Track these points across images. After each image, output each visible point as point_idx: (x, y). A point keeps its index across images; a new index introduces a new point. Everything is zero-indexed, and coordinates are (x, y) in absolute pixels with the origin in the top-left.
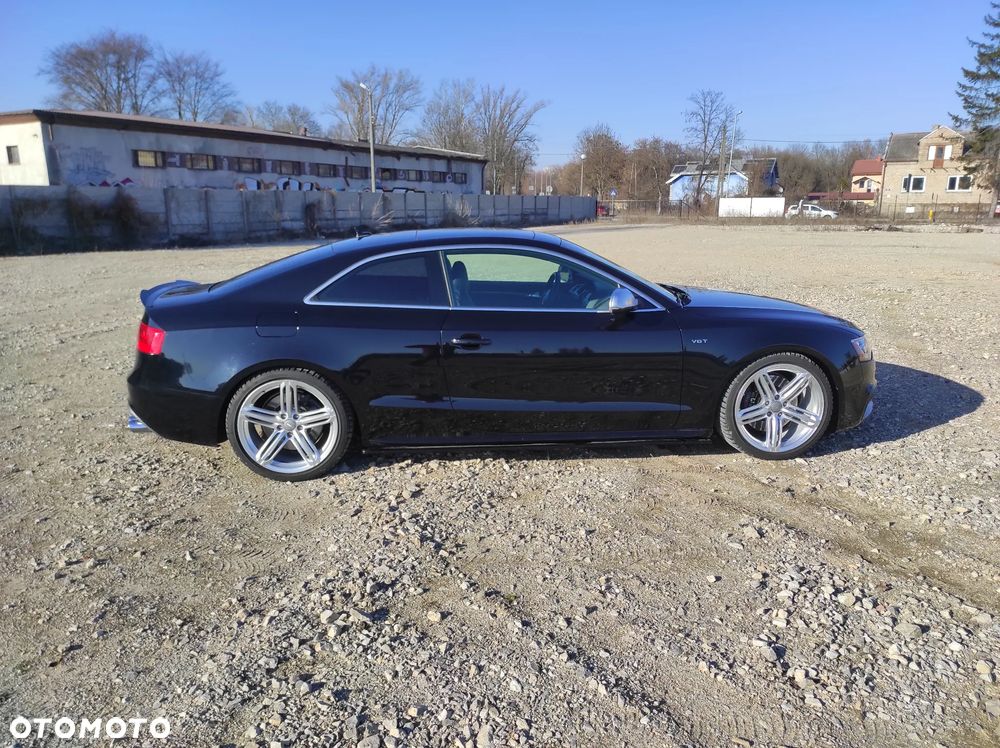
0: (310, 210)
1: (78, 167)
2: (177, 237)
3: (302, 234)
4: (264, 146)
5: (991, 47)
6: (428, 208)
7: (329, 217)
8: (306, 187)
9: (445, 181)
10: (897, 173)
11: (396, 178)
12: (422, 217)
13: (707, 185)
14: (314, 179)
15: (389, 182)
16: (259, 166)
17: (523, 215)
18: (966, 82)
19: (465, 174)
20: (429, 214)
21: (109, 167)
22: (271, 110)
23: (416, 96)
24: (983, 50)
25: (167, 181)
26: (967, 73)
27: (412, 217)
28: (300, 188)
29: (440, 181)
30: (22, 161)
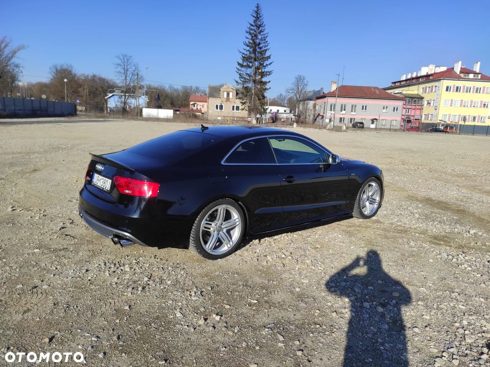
5: (246, 55)
10: (214, 102)
13: (129, 101)
18: (239, 67)
24: (243, 55)
26: (239, 64)
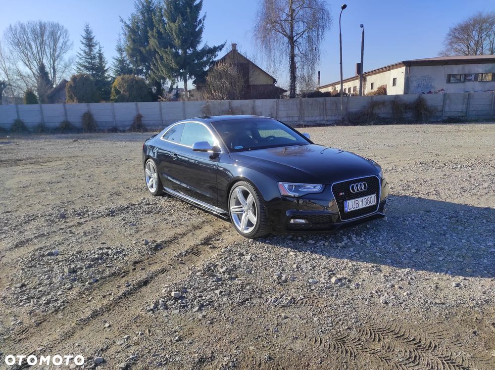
1: (419, 85)
2: (446, 118)
21: (434, 84)
25: (464, 89)
30: (397, 85)
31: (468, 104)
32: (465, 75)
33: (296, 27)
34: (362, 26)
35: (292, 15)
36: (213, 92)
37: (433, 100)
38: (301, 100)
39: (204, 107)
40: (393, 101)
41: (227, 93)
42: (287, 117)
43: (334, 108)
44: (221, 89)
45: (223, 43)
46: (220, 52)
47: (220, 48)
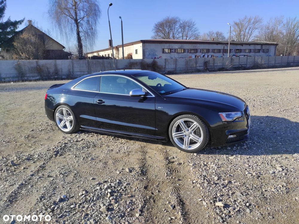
0: (206, 63)
1: (149, 54)
3: (202, 71)
4: (198, 45)
6: (248, 62)
7: (212, 65)
8: (210, 56)
9: (259, 52)
11: (241, 52)
12: (245, 64)
14: (213, 54)
15: (238, 53)
16: (196, 51)
17: (288, 63)
19: (268, 49)
20: (248, 63)
21: (156, 53)
22: (211, 34)
23: (260, 24)
25: (171, 56)
27: (241, 65)
28: (208, 57)
29: (258, 52)
30: (138, 53)
31: (176, 64)
32: (170, 49)
33: (78, 14)
34: (120, 18)
35: (75, 5)
36: (21, 54)
37: (160, 62)
38: (88, 61)
39: (16, 65)
40: (141, 62)
41: (32, 55)
42: (80, 72)
43: (109, 66)
44: (28, 52)
45: (22, 19)
46: (20, 25)
47: (20, 22)
